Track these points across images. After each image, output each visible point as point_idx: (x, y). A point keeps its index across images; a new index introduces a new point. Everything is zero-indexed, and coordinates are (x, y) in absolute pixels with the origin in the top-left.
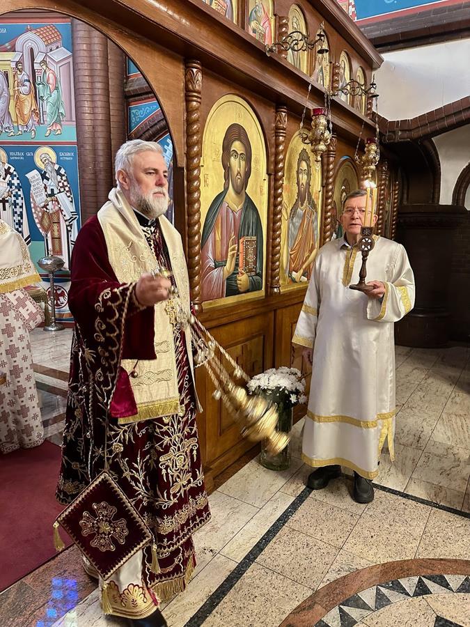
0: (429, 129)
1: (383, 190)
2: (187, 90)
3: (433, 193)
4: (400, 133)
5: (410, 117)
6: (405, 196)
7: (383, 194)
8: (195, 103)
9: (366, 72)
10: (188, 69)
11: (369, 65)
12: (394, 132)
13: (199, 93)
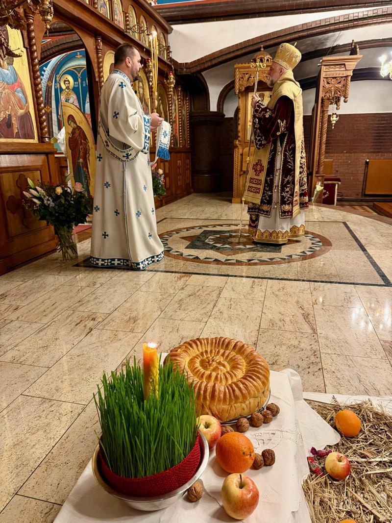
0: (198, 68)
1: (180, 101)
2: (97, 49)
3: (207, 105)
4: (185, 70)
5: (189, 61)
6: (192, 106)
7: (180, 104)
8: (100, 54)
9: (165, 35)
10: (96, 40)
11: (166, 31)
12: (182, 69)
13: (101, 50)
